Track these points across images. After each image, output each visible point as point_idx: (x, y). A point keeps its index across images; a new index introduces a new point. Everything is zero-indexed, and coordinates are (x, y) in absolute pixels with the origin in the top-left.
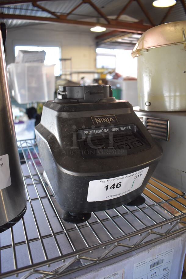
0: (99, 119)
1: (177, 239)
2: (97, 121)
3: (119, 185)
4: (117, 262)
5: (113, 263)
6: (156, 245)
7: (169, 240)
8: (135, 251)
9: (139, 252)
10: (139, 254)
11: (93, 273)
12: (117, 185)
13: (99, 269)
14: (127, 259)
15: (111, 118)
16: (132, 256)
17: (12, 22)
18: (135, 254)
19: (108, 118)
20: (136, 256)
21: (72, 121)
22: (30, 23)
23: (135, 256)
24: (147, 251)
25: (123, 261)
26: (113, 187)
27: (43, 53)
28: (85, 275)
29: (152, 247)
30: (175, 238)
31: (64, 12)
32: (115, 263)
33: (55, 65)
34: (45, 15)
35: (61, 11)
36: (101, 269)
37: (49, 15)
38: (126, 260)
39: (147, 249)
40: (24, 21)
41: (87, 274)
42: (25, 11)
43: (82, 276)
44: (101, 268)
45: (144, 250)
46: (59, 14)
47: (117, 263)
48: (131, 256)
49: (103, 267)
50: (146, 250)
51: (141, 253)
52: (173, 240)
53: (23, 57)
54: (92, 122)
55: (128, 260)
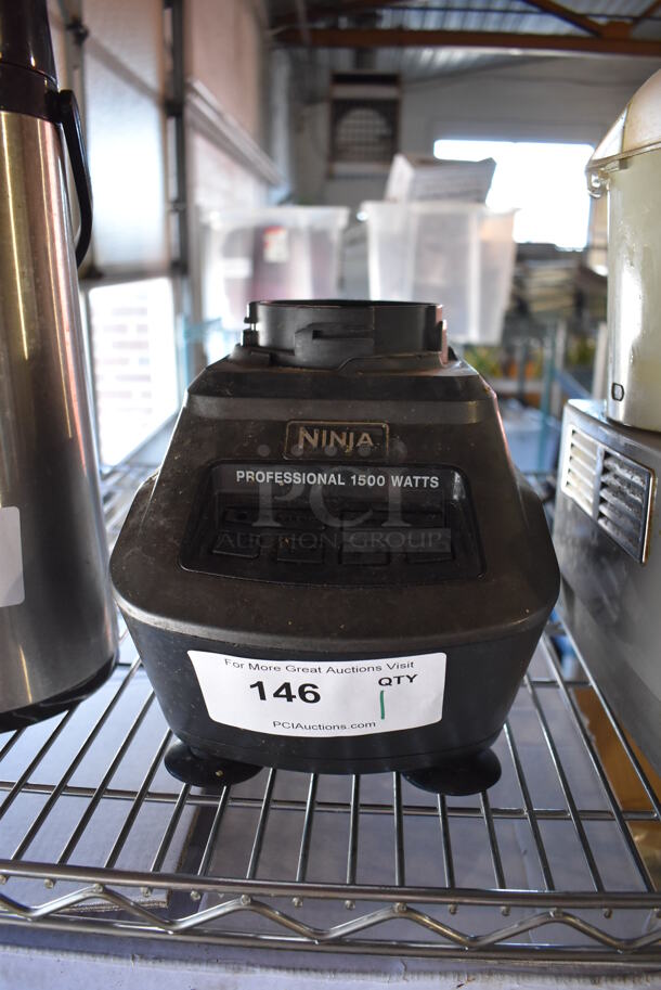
0: (316, 435)
1: (609, 983)
2: (302, 440)
3: (308, 693)
4: (315, 970)
5: (301, 969)
6: (502, 972)
7: (570, 975)
8: (406, 959)
9: (419, 972)
10: (416, 977)
11: (216, 968)
12: (302, 690)
13: (244, 968)
14: (360, 976)
15: (365, 435)
16: (385, 974)
17: (433, 58)
18: (399, 973)
19: (352, 435)
20: (397, 981)
21: (211, 428)
22: (497, 56)
23: (394, 978)
24: (452, 982)
25: (340, 976)
26: (285, 692)
27: (488, 165)
28: (189, 966)
29: (482, 972)
30: (603, 978)
31: (625, 11)
32: (308, 970)
33: (518, 209)
34: (552, 26)
35: (612, 11)
36: (250, 968)
37: (565, 28)
38: (354, 976)
39: (458, 973)
40: (476, 53)
41: (197, 966)
42: (461, 14)
43: (177, 963)
44: (253, 965)
45: (444, 973)
46: (602, 21)
47: (314, 974)
48: (377, 972)
49: (262, 966)
50: (451, 976)
51: (422, 977)
52: (588, 980)
53: (414, 182)
54: (283, 440)
55: (361, 981)
